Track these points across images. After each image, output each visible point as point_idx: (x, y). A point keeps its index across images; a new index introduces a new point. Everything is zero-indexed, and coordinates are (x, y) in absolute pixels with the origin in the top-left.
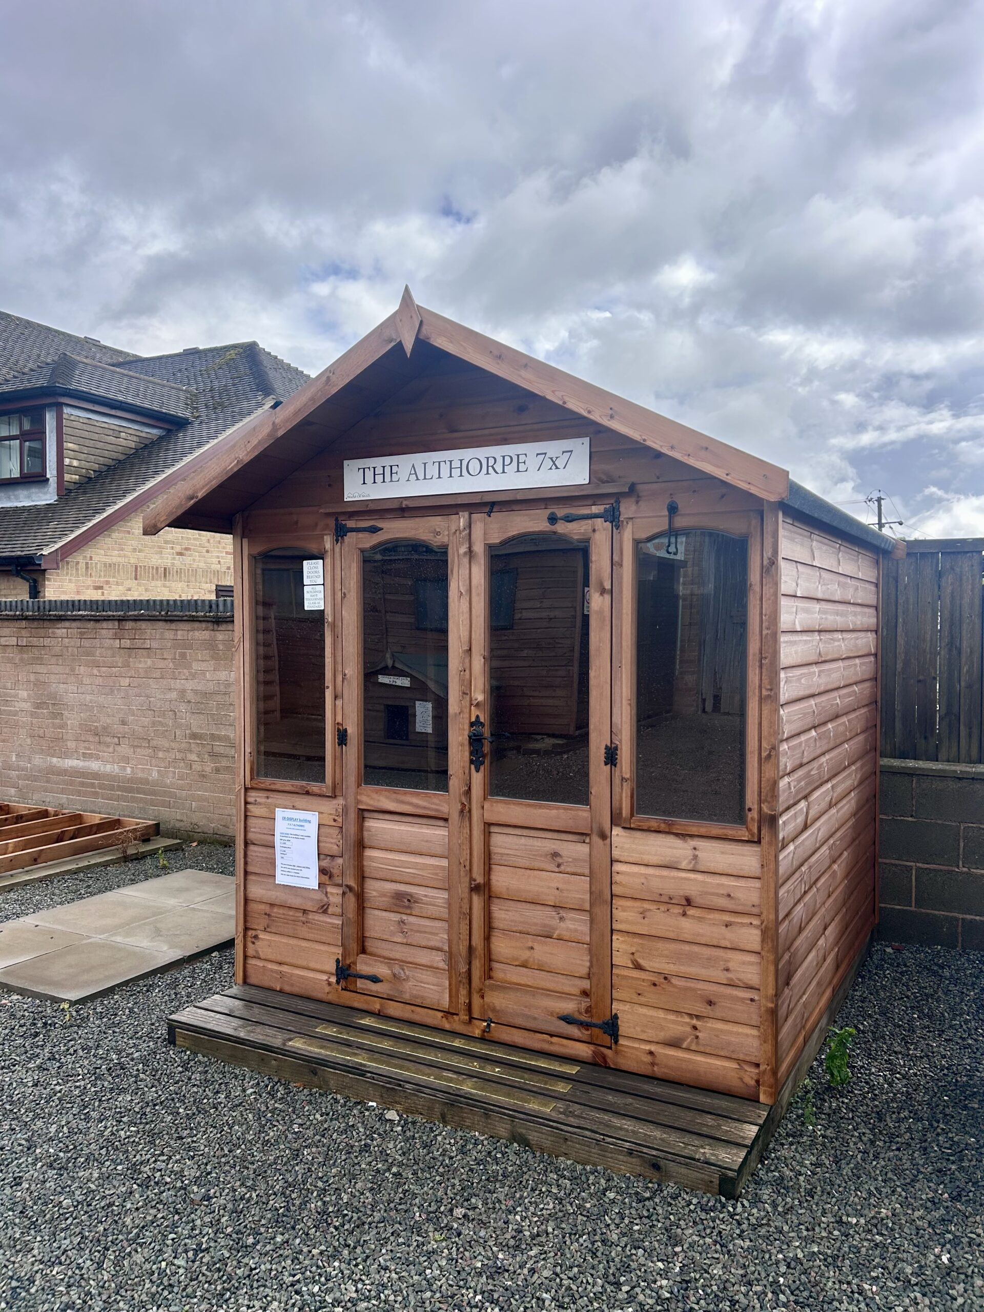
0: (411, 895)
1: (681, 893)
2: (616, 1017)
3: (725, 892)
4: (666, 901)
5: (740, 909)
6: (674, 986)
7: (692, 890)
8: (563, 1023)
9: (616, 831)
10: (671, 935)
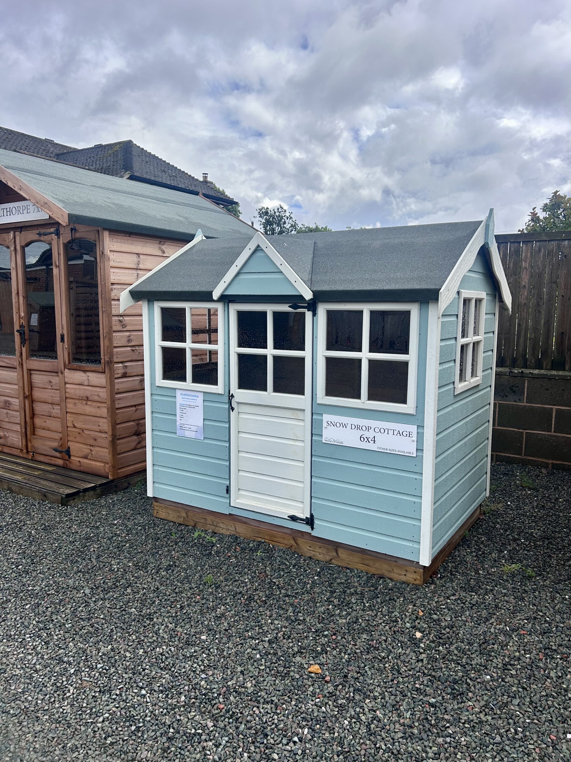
0: (9, 401)
1: (85, 395)
2: (69, 448)
3: (97, 394)
4: (81, 399)
5: (102, 400)
6: (85, 434)
7: (88, 394)
8: (54, 452)
9: (66, 370)
10: (83, 413)
